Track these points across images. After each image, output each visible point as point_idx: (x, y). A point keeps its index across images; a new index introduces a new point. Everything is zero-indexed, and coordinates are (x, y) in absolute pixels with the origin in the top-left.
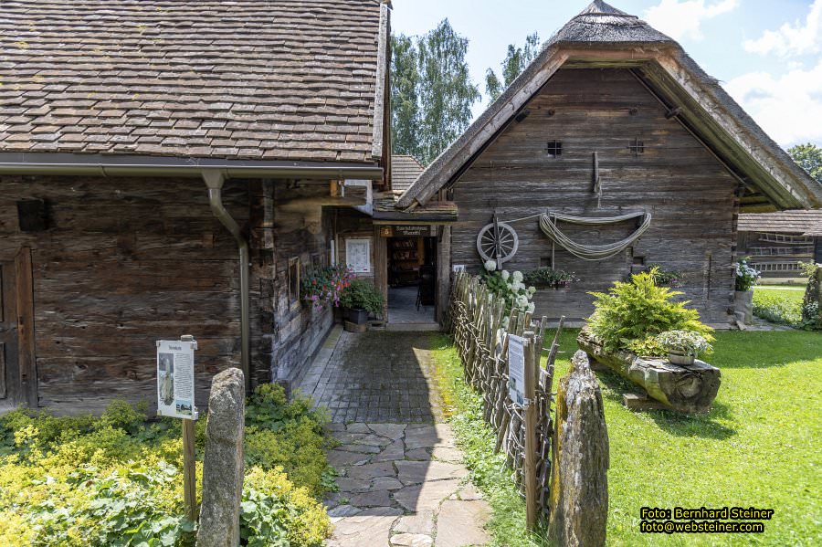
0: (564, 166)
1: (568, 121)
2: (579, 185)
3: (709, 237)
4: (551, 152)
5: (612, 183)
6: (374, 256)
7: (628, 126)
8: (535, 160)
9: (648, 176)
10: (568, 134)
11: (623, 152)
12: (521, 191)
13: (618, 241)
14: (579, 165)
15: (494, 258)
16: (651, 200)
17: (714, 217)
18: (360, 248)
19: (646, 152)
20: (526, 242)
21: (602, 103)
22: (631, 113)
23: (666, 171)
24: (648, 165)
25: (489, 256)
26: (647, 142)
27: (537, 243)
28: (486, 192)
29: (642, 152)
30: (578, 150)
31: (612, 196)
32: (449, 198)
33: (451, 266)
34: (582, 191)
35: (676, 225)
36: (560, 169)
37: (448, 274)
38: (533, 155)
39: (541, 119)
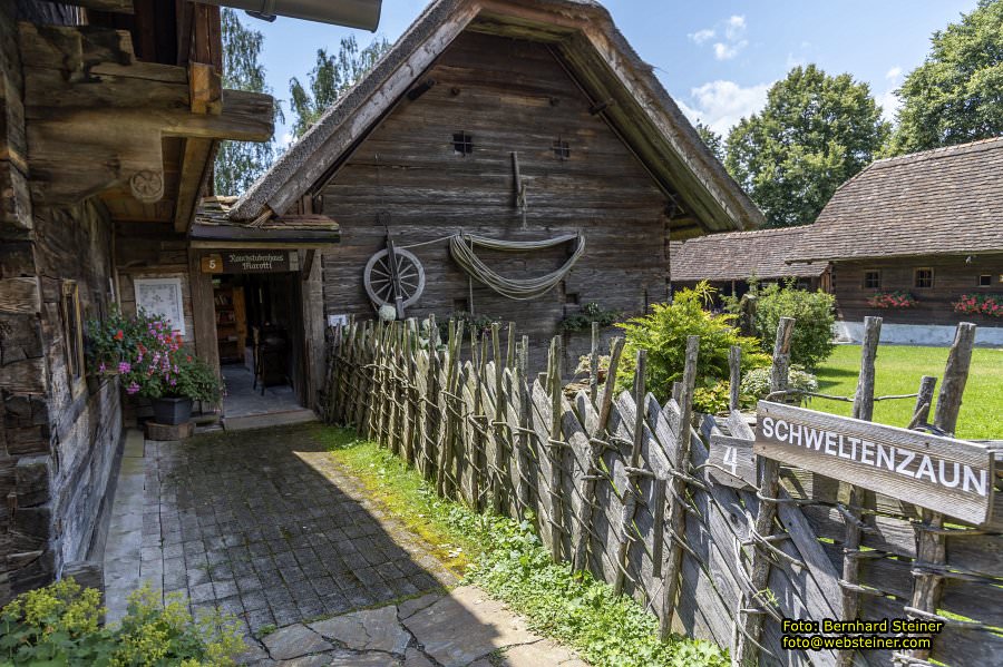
0: (478, 168)
1: (478, 107)
2: (499, 197)
3: (643, 267)
4: (458, 148)
5: (537, 196)
6: (191, 307)
7: (551, 120)
8: (438, 159)
9: (577, 187)
10: (479, 124)
11: (546, 154)
12: (422, 203)
13: (548, 273)
14: (497, 168)
15: (392, 301)
16: (582, 220)
17: (647, 242)
18: (164, 294)
19: (572, 157)
20: (434, 277)
21: (517, 85)
22: (552, 103)
23: (595, 183)
24: (576, 174)
25: (384, 299)
26: (574, 143)
27: (448, 279)
28: (372, 202)
29: (568, 156)
30: (495, 148)
31: (537, 213)
32: (317, 208)
33: (325, 317)
34: (502, 205)
35: (610, 251)
36: (471, 173)
37: (322, 330)
38: (434, 150)
39: (443, 99)
